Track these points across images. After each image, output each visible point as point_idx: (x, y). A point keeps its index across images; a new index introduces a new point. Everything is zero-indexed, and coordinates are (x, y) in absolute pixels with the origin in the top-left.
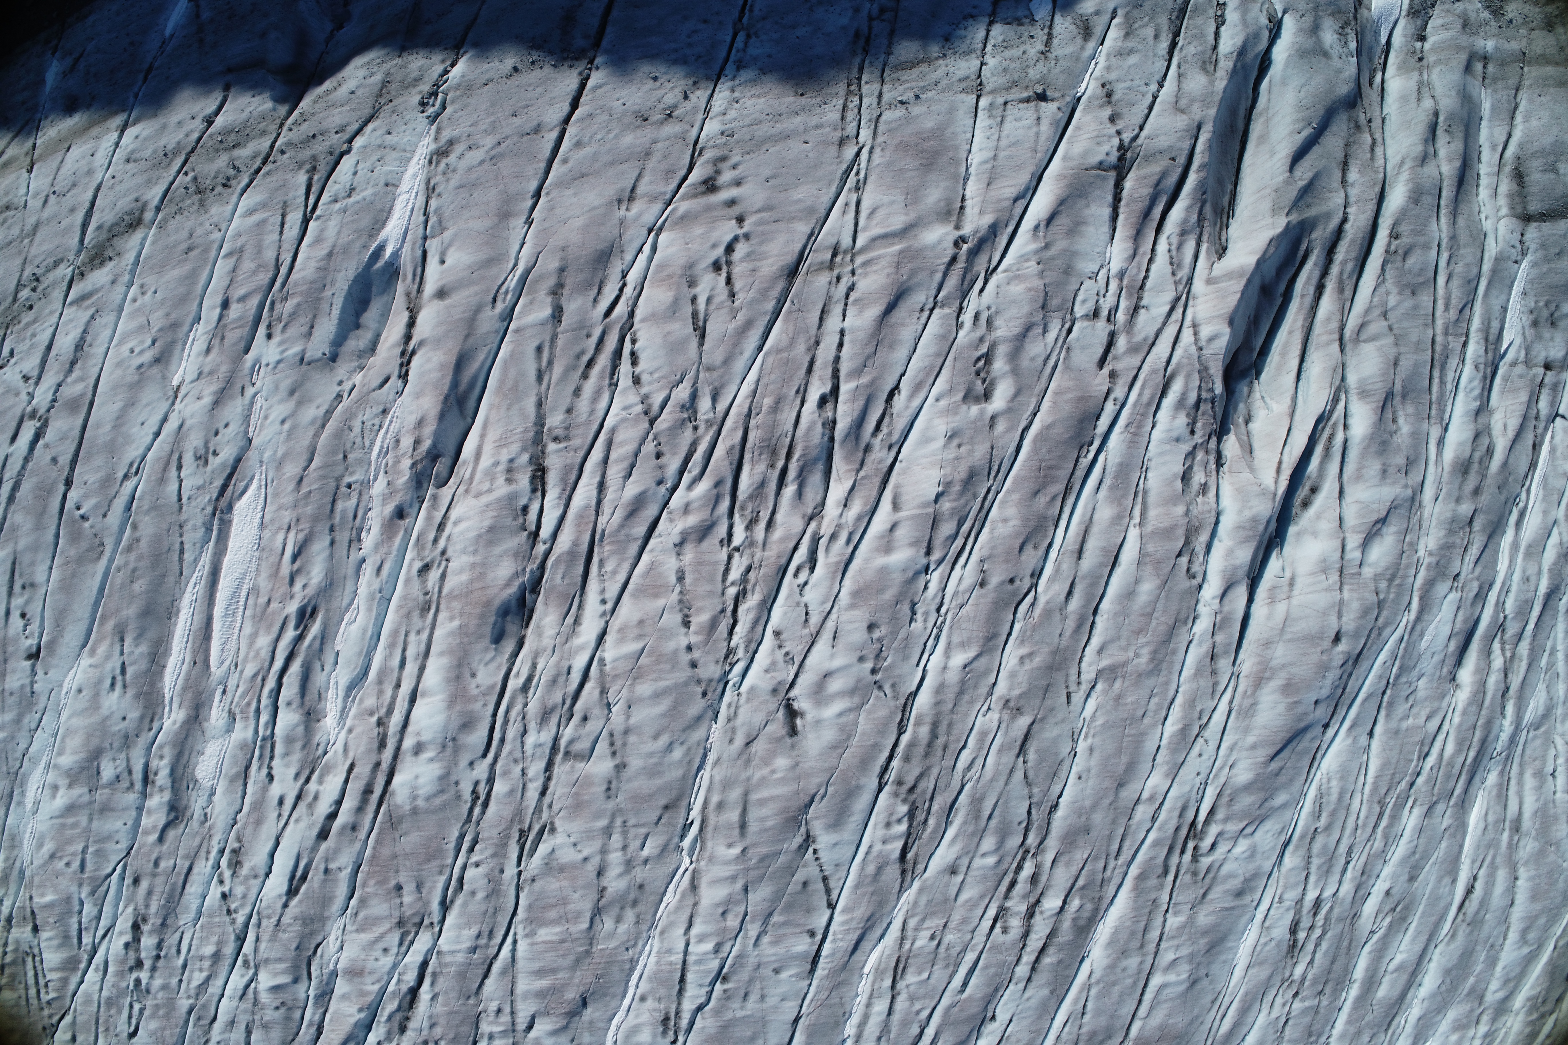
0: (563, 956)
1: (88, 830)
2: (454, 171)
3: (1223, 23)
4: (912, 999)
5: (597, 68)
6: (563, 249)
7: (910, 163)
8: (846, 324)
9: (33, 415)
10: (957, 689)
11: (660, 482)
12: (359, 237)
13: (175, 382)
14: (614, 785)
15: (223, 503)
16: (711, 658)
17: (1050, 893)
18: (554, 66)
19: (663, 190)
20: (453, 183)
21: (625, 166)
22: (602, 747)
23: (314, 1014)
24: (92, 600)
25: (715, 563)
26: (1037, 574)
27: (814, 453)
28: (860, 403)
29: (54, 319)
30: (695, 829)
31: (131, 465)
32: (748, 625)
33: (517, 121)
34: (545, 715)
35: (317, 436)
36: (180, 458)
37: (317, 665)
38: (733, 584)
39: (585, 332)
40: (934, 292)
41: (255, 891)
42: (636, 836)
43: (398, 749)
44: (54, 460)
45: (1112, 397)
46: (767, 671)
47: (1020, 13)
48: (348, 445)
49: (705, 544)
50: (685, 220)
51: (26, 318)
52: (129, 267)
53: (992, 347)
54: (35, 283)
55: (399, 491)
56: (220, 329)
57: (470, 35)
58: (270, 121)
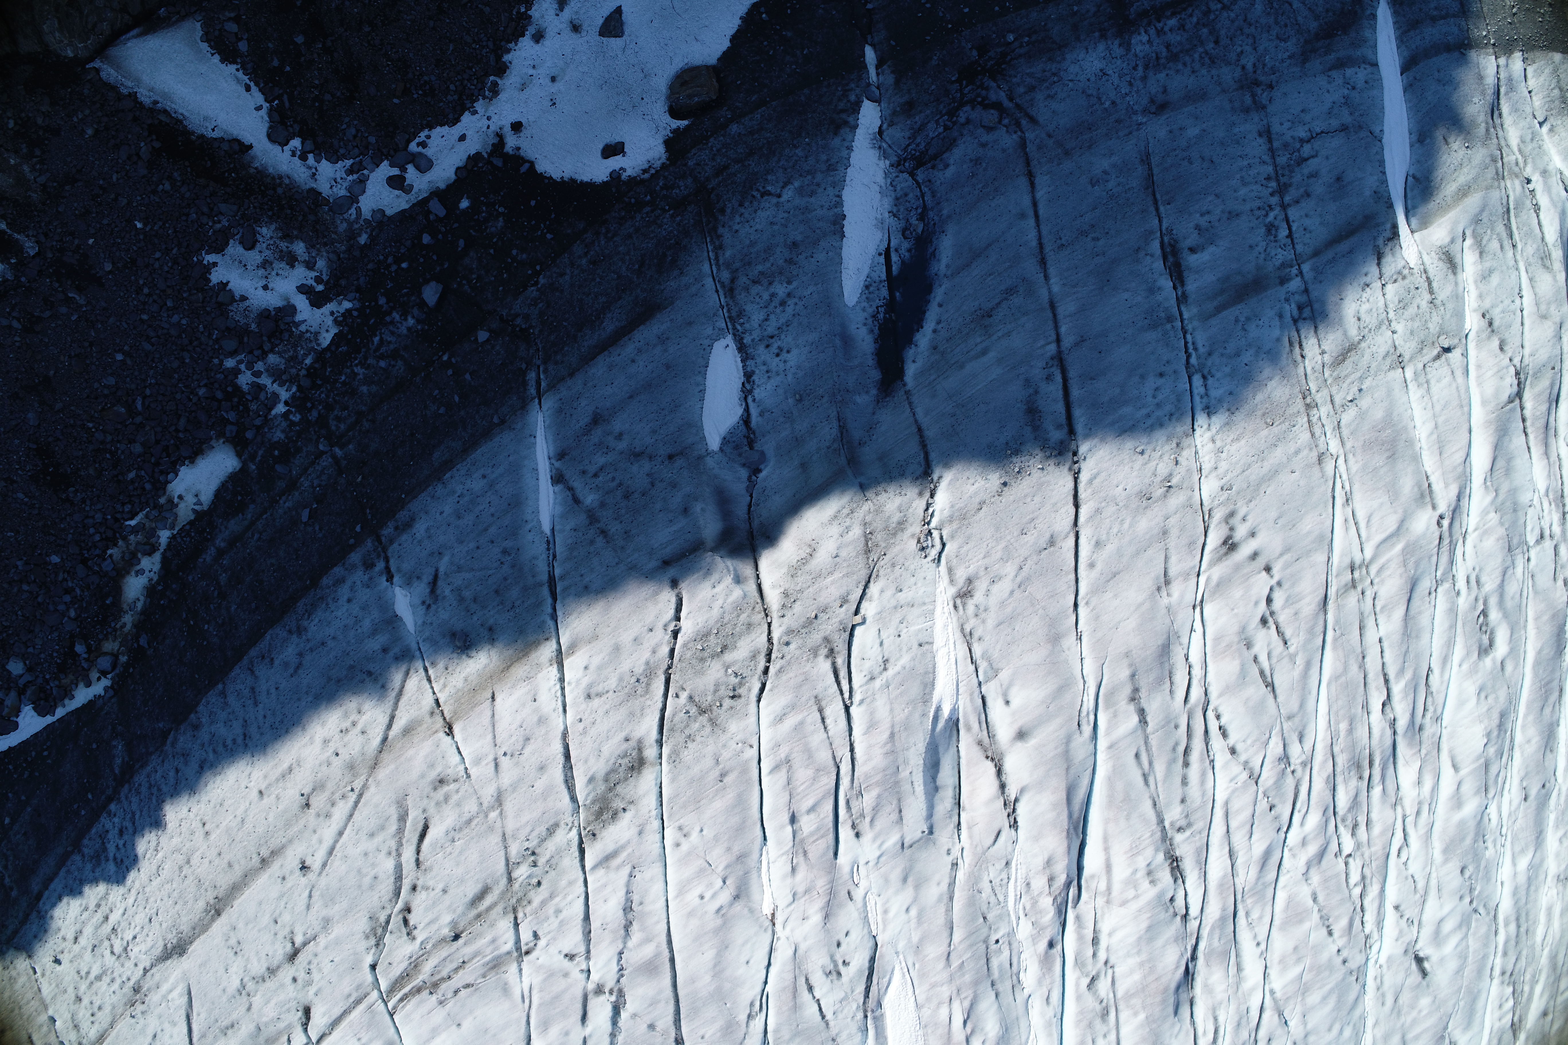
2: (985, 610)
3: (1540, 210)
5: (1084, 458)
6: (1127, 655)
7: (1379, 460)
8: (1382, 632)
9: (599, 992)
10: (1525, 887)
11: (1277, 830)
12: (914, 708)
13: (767, 910)
15: (871, 1003)
16: (1355, 950)
18: (1042, 469)
19: (1192, 564)
20: (991, 623)
21: (1150, 552)
25: (1337, 876)
28: (1410, 698)
29: (579, 889)
31: (752, 1004)
32: (1375, 912)
33: (1030, 539)
35: (949, 910)
36: (807, 980)
38: (1355, 886)
39: (1172, 725)
40: (1434, 575)
44: (651, 1027)
46: (1397, 940)
48: (984, 908)
49: (1324, 862)
50: (1220, 587)
51: (538, 897)
52: (654, 813)
53: (1485, 603)
54: (532, 858)
55: (1046, 928)
56: (799, 846)
57: (932, 456)
58: (749, 611)
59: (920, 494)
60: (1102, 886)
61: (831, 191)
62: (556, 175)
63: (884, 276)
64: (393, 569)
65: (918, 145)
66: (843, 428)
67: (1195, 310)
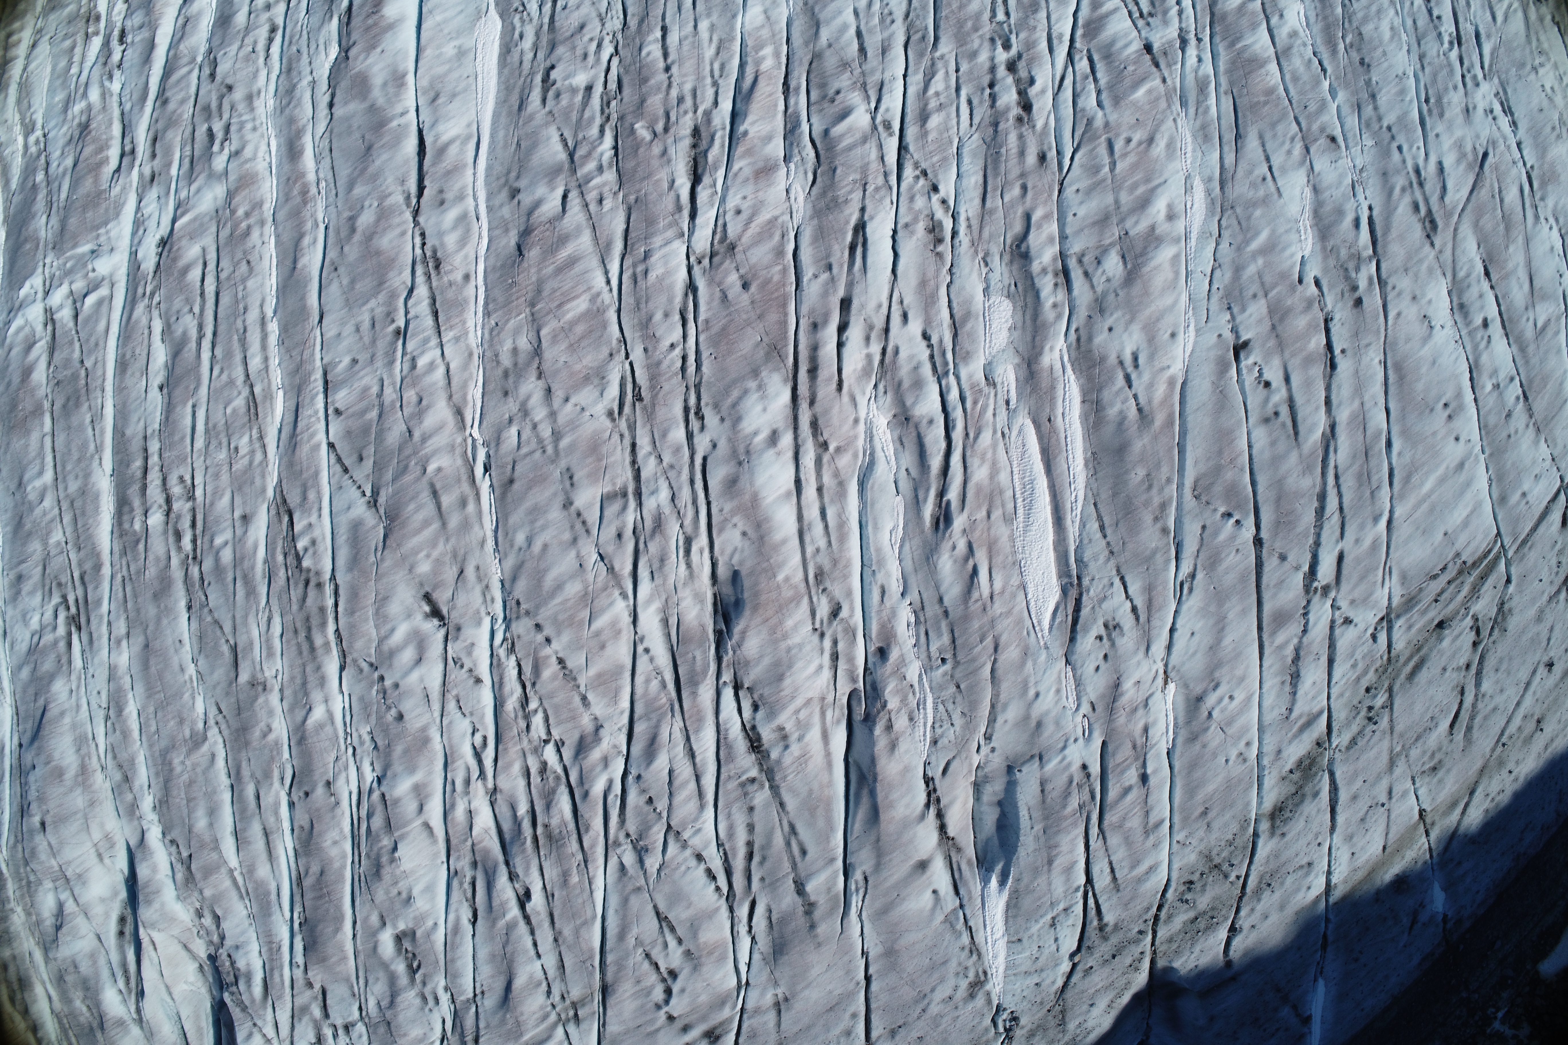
0: (554, 291)
1: (1116, 190)
2: (958, 974)
4: (231, 382)
6: (819, 945)
8: (538, 964)
9: (1326, 590)
10: (309, 686)
11: (639, 777)
12: (1027, 886)
13: (1172, 687)
14: (568, 483)
15: (1073, 593)
16: (526, 639)
17: (160, 528)
20: (954, 964)
21: (796, 1029)
22: (593, 517)
23: (797, 104)
24: (1189, 437)
25: (559, 723)
26: (291, 805)
27: (516, 848)
28: (496, 903)
29: (1334, 691)
30: (479, 470)
31: (1191, 590)
32: (506, 680)
33: (915, 1034)
34: (659, 524)
35: (996, 696)
36: (1137, 619)
37: (914, 473)
38: (536, 711)
39: (767, 881)
40: (480, 1010)
41: (902, 210)
42: (528, 442)
43: (796, 428)
44: (1283, 558)
45: (302, 967)
46: (473, 644)
48: (959, 699)
49: (576, 736)
50: (721, 1002)
51: (1370, 678)
52: (1267, 772)
53: (413, 980)
54: (1371, 715)
55: (891, 674)
56: (1141, 754)
58: (1169, 952)
60: (829, 714)
64: (1441, 925)
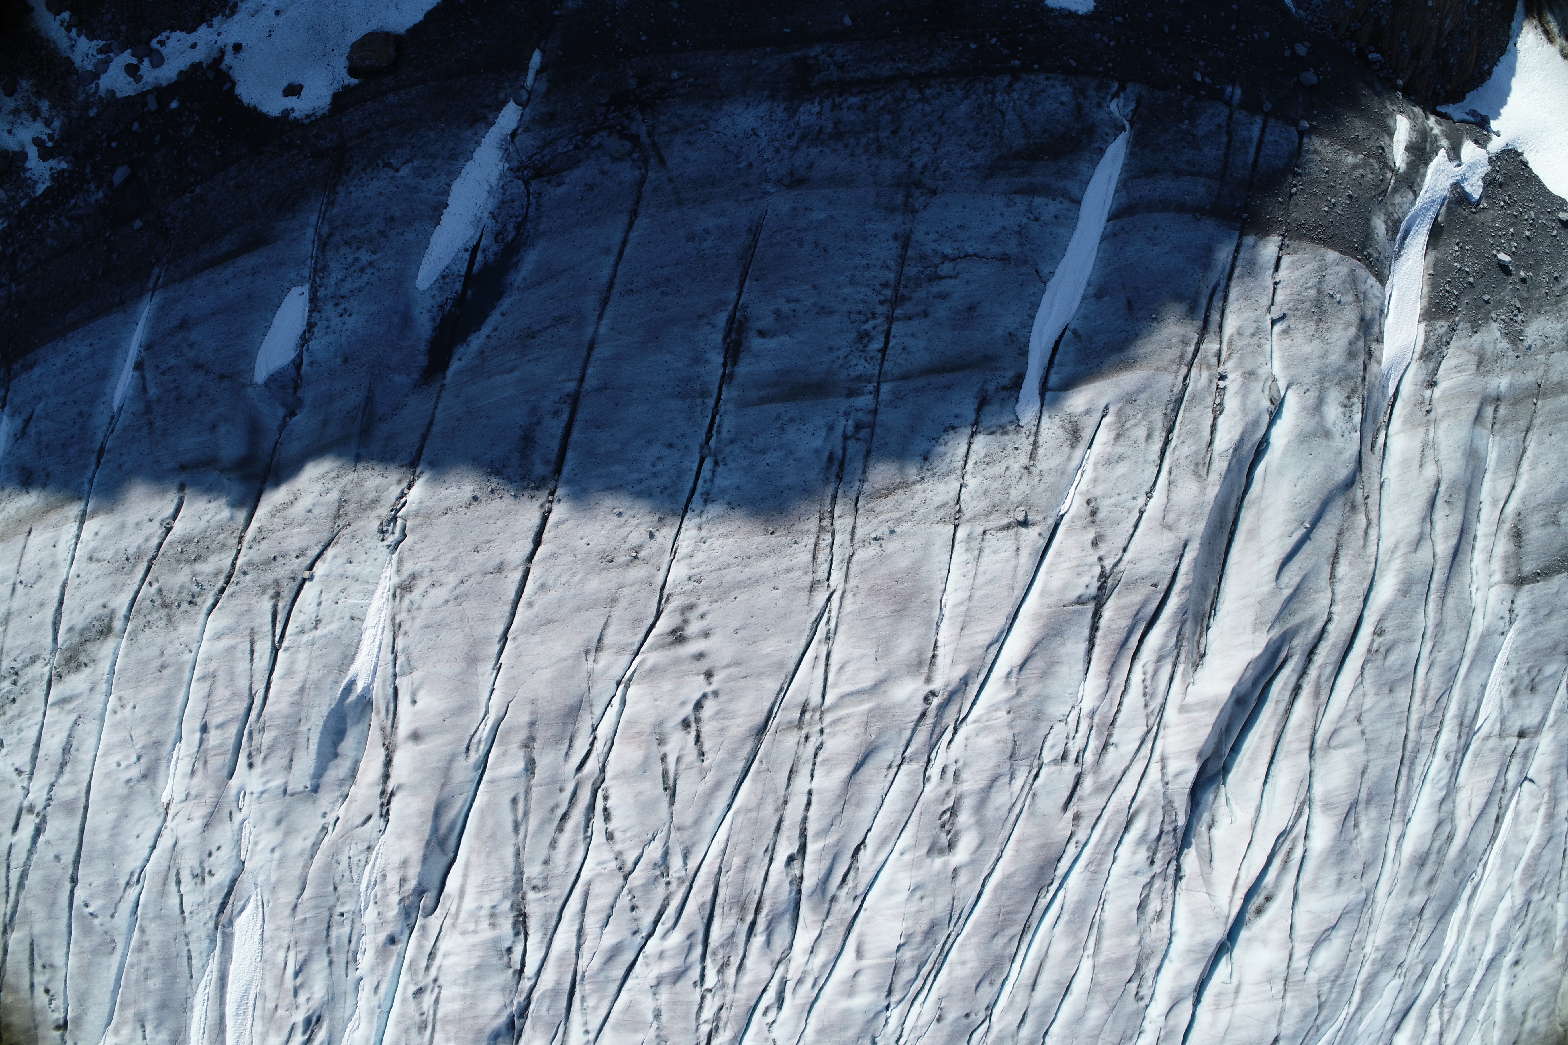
2: (418, 609)
3: (1221, 412)
5: (559, 501)
6: (533, 702)
7: (882, 609)
8: (814, 785)
9: (31, 809)
11: (635, 933)
12: (329, 673)
13: (165, 799)
15: (224, 919)
18: (515, 496)
19: (630, 640)
20: (419, 622)
21: (591, 613)
24: (111, 987)
25: (689, 1003)
26: (991, 1007)
27: (782, 908)
28: (827, 862)
29: (39, 718)
31: (132, 874)
33: (479, 558)
35: (307, 866)
36: (178, 874)
38: (706, 1021)
39: (558, 786)
40: (902, 749)
44: (57, 858)
45: (1074, 840)
47: (1005, 420)
48: (338, 879)
49: (680, 985)
50: (653, 673)
51: (12, 710)
52: (105, 677)
53: (957, 801)
54: (15, 677)
55: (390, 922)
56: (201, 754)
57: (426, 450)
58: (228, 533)
59: (400, 481)
60: (453, 909)
61: (443, 179)
62: (246, 100)
63: (463, 271)
64: (8, 399)
65: (543, 157)
66: (369, 400)
67: (735, 393)
